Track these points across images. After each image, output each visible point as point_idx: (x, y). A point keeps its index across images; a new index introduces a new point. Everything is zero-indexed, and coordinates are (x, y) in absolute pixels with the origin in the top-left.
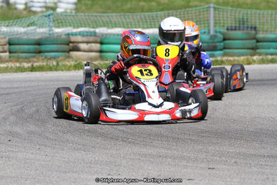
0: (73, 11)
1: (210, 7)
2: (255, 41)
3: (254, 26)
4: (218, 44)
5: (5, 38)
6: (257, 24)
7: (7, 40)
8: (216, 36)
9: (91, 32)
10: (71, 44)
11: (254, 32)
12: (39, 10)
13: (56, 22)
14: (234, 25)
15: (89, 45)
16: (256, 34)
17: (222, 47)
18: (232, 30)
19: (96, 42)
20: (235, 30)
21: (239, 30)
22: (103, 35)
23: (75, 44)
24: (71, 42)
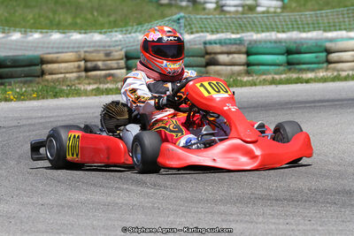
0: (279, 10)
5: (121, 50)
7: (123, 53)
10: (207, 57)
12: (233, 9)
13: (188, 27)
15: (231, 56)
19: (239, 53)
22: (250, 42)
23: (212, 56)
24: (207, 53)
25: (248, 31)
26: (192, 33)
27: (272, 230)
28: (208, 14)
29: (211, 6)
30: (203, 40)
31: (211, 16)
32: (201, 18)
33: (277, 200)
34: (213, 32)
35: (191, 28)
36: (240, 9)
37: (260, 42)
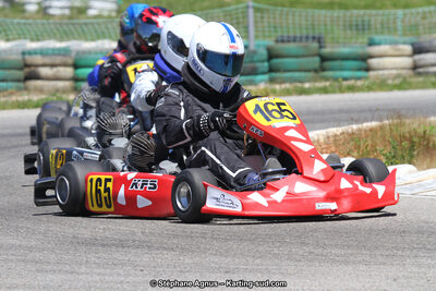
1: (248, 7)
2: (317, 59)
3: (317, 36)
4: (259, 65)
6: (323, 31)
8: (255, 52)
9: (59, 49)
10: (27, 70)
11: (315, 45)
13: (3, 34)
14: (285, 34)
15: (55, 69)
16: (321, 47)
17: (266, 70)
18: (283, 41)
19: (65, 65)
20: (289, 41)
21: (295, 41)
22: (78, 53)
23: (33, 68)
24: (26, 65)
25: (75, 39)
26: (8, 40)
27: (96, 282)
28: (28, 19)
29: (32, 8)
30: (21, 49)
31: (30, 21)
32: (19, 24)
33: (103, 245)
34: (32, 40)
35: (7, 35)
36: (67, 12)
37: (84, 52)
